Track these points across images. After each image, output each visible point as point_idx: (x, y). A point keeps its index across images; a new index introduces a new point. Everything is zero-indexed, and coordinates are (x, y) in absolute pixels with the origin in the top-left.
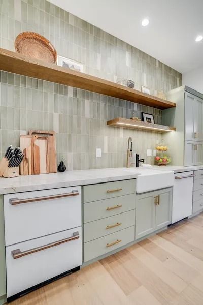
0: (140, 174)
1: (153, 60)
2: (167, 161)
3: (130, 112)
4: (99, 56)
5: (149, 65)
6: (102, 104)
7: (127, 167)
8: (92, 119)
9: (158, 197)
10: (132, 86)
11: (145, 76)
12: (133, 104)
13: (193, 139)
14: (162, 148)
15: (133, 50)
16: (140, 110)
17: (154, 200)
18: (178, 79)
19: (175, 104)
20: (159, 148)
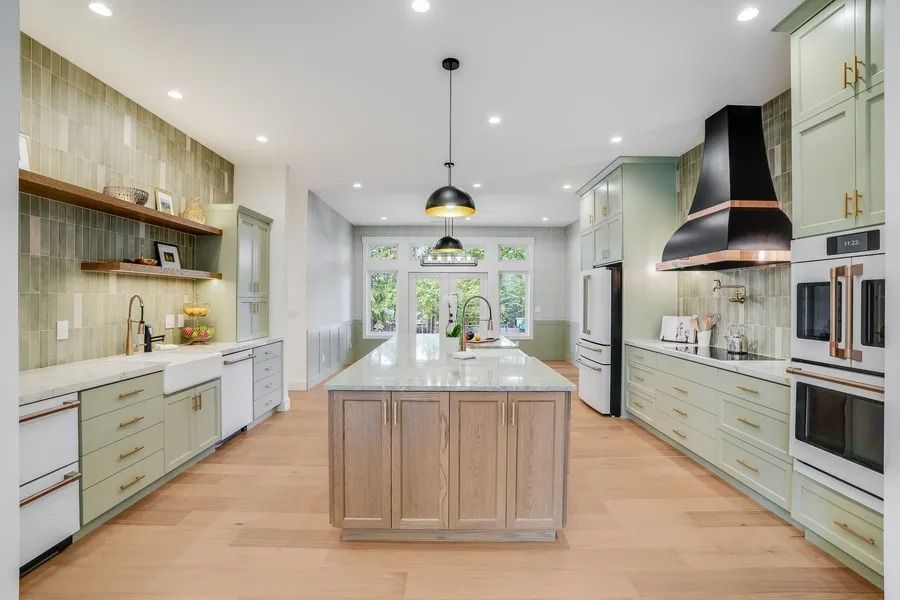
0: (169, 363)
1: (180, 136)
2: (206, 334)
3: (131, 242)
4: (64, 120)
5: (171, 145)
6: (71, 227)
7: (127, 353)
8: (47, 259)
9: (199, 397)
10: (142, 200)
11: (163, 166)
12: (138, 225)
13: (250, 294)
14: (196, 310)
15: (140, 112)
16: (152, 237)
17: (191, 404)
18: (226, 174)
19: (221, 231)
20: (189, 310)
